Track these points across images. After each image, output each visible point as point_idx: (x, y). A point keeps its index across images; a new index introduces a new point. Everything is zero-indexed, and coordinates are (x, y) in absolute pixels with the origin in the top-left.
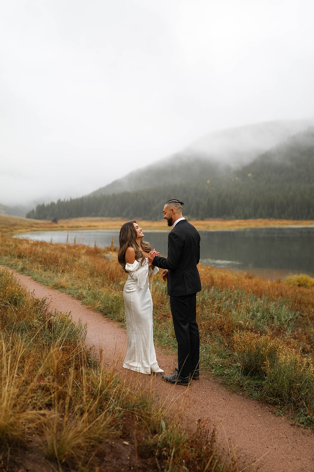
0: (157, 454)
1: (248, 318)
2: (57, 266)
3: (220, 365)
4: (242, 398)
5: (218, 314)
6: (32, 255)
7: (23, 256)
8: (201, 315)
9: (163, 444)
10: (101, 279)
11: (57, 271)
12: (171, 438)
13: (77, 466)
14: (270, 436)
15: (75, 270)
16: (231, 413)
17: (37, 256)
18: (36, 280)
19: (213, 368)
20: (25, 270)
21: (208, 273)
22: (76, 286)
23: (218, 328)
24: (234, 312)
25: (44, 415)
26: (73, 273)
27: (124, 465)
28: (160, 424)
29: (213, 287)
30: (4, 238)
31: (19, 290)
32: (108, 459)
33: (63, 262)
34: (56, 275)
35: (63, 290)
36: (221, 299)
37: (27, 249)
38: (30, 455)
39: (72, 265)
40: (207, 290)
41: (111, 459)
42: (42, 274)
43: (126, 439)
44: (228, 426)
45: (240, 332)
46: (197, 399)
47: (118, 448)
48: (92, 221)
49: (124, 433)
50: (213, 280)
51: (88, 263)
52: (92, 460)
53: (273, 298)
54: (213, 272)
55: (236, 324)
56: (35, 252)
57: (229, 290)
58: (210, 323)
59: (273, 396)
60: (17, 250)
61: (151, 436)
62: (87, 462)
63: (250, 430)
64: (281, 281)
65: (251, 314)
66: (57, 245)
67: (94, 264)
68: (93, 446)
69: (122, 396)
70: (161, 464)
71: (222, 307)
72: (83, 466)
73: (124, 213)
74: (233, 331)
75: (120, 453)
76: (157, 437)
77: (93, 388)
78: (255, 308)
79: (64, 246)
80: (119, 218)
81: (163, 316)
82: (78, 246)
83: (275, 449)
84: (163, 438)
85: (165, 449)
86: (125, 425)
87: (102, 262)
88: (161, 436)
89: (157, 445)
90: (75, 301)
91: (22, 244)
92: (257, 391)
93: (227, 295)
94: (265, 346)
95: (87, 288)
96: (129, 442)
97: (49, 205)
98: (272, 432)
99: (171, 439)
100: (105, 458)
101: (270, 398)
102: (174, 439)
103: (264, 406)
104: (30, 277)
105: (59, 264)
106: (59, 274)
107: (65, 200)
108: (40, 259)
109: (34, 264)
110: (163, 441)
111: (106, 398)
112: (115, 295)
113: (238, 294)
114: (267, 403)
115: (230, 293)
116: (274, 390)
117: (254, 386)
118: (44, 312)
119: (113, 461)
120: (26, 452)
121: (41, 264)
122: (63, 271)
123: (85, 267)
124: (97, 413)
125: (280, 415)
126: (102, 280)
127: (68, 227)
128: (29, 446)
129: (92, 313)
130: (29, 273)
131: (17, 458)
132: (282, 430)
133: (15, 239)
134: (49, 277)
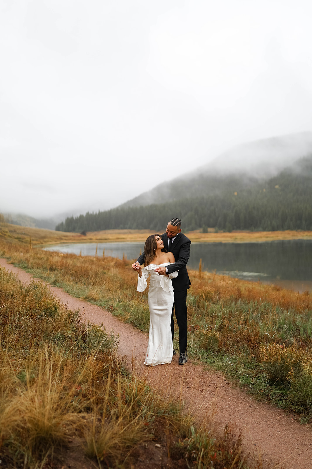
0: (186, 456)
1: (275, 330)
2: (88, 278)
3: (246, 375)
4: (268, 406)
5: (245, 326)
6: (63, 268)
7: (55, 269)
8: (228, 327)
9: (192, 447)
10: (130, 292)
11: (88, 284)
12: (200, 441)
13: (114, 464)
14: (294, 442)
15: (105, 283)
16: (257, 420)
17: (68, 269)
18: (68, 292)
19: (239, 378)
20: (57, 283)
21: (235, 285)
22: (106, 298)
23: (245, 340)
24: (260, 324)
25: (83, 417)
26: (103, 285)
27: (156, 465)
28: (190, 429)
29: (240, 299)
30: (35, 250)
31: (53, 302)
32: (142, 459)
33: (93, 275)
34: (87, 288)
35: (94, 302)
36: (248, 312)
37: (59, 262)
38: (71, 454)
39: (102, 278)
40: (234, 303)
41: (145, 459)
42: (73, 287)
43: (158, 442)
44: (254, 432)
45: (266, 344)
46: (224, 407)
47: (150, 449)
48: (120, 233)
49: (156, 436)
50: (240, 292)
51: (118, 275)
52: (127, 459)
53: (299, 310)
54: (241, 284)
55: (263, 336)
56: (66, 265)
57: (256, 302)
58: (237, 335)
59: (298, 405)
60: (48, 264)
61: (181, 440)
62: (123, 461)
63: (275, 437)
64: (309, 293)
65: (277, 326)
66: (86, 257)
67: (123, 276)
68: (128, 447)
69: (154, 403)
70: (191, 465)
71: (249, 319)
72: (119, 464)
73: (152, 226)
74: (259, 343)
75: (153, 454)
76: (187, 440)
77: (126, 395)
78: (281, 321)
79: (93, 259)
80: (147, 231)
81: (191, 328)
82: (107, 258)
83: (299, 455)
84: (192, 441)
85: (194, 451)
86: (156, 429)
87: (131, 275)
88: (190, 440)
89: (187, 448)
90: (106, 313)
91: (53, 257)
92: (282, 400)
93: (254, 307)
94: (290, 357)
95: (118, 301)
96: (161, 445)
97: (77, 218)
98: (297, 439)
99: (199, 443)
100: (139, 459)
101: (294, 407)
102: (202, 442)
103: (289, 414)
104: (62, 289)
105: (90, 276)
106: (90, 287)
107: (93, 212)
108: (72, 272)
109: (65, 277)
110: (192, 445)
111: (138, 405)
112: (145, 307)
113: (265, 306)
114: (292, 411)
115: (258, 305)
116: (299, 399)
117: (280, 396)
118: (77, 323)
119: (147, 462)
120: (68, 451)
121: (72, 277)
122: (93, 284)
123: (115, 279)
124: (131, 417)
125: (304, 423)
126: (132, 292)
127: (97, 239)
128: (70, 445)
129: (122, 324)
130: (61, 286)
131: (60, 456)
132: (306, 438)
133: (46, 252)
134: (80, 289)
